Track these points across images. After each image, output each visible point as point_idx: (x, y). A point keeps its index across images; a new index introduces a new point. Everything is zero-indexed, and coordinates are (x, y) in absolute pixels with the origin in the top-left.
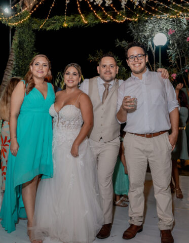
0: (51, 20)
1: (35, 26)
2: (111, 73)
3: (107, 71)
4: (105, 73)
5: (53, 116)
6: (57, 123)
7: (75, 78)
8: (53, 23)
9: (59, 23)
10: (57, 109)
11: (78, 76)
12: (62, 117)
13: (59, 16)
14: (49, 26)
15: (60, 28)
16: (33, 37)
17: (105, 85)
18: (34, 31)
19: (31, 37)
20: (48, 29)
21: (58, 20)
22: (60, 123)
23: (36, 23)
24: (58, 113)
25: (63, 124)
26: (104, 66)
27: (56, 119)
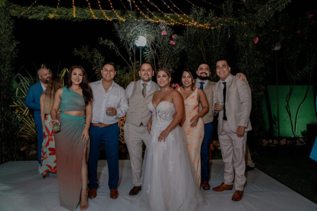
0: (34, 8)
1: (14, 12)
2: (148, 75)
3: (145, 74)
4: (144, 75)
5: (152, 111)
6: (155, 116)
7: (165, 79)
8: (37, 13)
9: (43, 13)
10: (155, 105)
11: (167, 77)
12: (159, 112)
13: (44, 6)
14: (31, 14)
15: (45, 19)
16: (12, 23)
17: (143, 84)
18: (12, 17)
19: (9, 23)
20: (30, 17)
21: (43, 10)
22: (158, 117)
23: (15, 9)
24: (156, 108)
25: (161, 117)
26: (144, 70)
27: (154, 113)
